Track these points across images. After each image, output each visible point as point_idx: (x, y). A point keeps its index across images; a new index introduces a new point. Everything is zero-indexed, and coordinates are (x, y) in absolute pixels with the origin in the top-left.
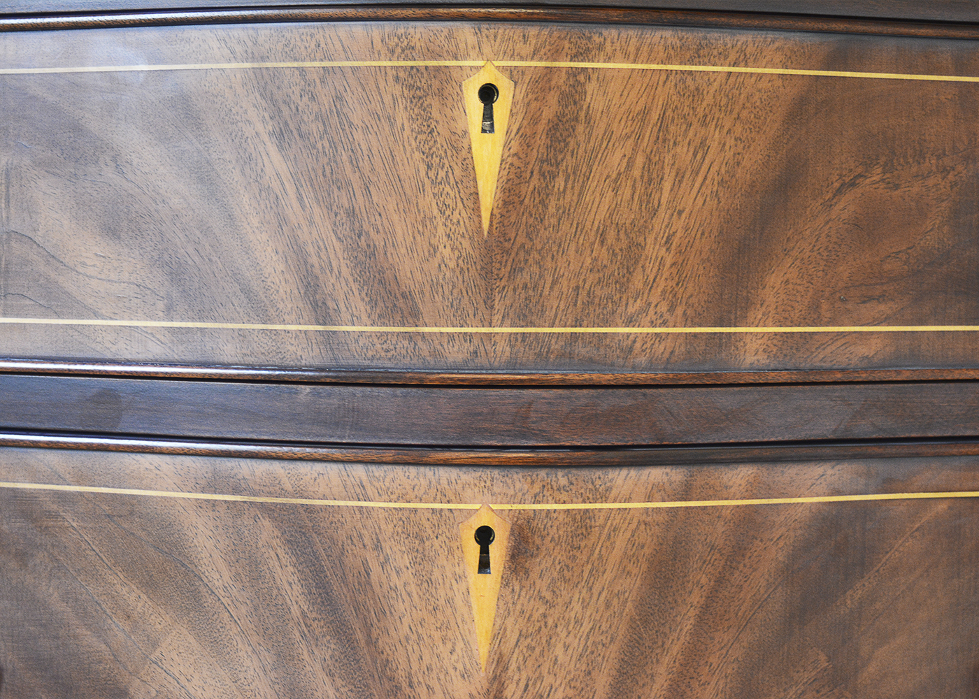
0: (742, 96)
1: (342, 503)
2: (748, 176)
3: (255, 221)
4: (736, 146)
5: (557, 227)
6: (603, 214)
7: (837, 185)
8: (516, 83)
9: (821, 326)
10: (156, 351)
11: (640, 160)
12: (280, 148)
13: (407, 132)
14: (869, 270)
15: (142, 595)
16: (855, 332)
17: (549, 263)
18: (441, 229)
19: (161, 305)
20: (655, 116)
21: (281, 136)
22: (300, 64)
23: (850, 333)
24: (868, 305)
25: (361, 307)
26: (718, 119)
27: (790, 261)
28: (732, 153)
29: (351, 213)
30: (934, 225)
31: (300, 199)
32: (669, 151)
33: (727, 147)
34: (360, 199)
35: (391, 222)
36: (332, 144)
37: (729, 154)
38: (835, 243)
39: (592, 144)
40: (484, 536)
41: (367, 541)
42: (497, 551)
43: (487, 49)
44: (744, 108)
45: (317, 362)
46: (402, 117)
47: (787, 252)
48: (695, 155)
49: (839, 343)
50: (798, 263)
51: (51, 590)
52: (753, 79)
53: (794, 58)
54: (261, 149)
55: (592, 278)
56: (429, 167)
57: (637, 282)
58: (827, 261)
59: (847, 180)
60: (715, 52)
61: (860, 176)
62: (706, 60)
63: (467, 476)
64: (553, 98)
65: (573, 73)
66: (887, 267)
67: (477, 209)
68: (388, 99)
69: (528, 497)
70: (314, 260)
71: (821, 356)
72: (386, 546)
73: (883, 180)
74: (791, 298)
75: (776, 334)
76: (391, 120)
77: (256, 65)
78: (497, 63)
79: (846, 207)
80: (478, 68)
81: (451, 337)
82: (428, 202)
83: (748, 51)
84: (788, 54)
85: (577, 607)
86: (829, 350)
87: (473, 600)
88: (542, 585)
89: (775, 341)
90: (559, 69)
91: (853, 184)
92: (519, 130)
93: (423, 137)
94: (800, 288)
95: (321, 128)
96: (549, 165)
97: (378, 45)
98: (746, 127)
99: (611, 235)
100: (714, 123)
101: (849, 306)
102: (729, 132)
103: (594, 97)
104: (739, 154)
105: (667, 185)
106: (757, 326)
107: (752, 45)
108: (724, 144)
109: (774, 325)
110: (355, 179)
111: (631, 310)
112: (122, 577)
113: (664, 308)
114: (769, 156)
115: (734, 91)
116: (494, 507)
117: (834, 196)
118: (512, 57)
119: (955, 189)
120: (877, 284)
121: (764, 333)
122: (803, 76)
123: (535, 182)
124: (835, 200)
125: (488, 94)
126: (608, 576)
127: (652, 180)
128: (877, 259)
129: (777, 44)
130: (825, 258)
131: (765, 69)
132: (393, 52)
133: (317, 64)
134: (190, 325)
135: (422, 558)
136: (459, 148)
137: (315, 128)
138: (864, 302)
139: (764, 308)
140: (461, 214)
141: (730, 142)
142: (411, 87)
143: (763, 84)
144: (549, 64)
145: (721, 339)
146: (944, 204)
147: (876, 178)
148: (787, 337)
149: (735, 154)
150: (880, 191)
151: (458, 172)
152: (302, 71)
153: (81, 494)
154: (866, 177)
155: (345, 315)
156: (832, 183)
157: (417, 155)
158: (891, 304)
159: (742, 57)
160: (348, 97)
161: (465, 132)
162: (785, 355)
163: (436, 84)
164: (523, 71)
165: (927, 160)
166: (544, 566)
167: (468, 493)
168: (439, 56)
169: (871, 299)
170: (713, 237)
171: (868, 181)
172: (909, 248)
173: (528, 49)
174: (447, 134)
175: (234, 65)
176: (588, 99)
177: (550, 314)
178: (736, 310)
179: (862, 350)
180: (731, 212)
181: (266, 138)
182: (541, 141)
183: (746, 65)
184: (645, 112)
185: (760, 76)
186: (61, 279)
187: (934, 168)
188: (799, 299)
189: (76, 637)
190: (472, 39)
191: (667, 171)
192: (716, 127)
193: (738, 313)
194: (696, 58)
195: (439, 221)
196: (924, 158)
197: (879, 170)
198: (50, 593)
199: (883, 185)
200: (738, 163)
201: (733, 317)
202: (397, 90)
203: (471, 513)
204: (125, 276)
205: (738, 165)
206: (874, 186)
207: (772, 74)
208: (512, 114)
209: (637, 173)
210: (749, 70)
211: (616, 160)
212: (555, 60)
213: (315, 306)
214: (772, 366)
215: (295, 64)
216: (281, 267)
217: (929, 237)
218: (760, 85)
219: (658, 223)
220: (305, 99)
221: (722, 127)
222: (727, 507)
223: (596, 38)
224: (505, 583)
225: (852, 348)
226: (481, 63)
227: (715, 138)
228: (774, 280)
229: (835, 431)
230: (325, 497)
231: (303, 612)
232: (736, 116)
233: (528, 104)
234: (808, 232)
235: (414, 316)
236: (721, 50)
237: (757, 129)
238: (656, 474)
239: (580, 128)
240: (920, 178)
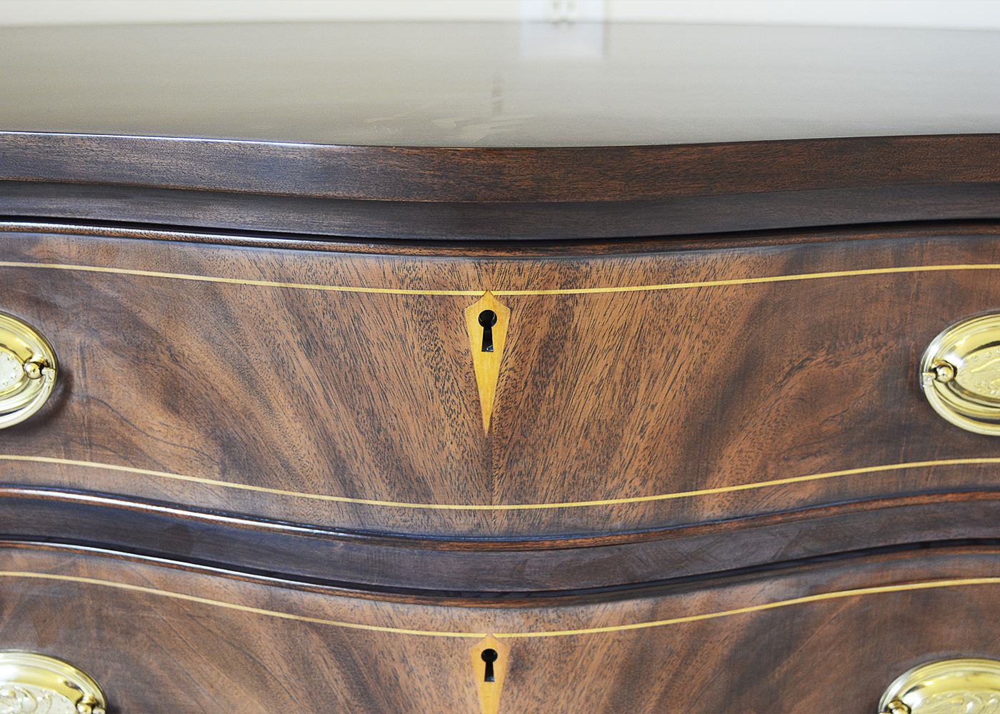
0: (710, 306)
1: (374, 628)
2: (712, 371)
3: (290, 413)
4: (703, 347)
5: (547, 427)
6: (586, 415)
7: (787, 369)
8: (512, 310)
9: (767, 481)
10: (215, 502)
11: (620, 367)
12: (308, 356)
13: (417, 350)
14: (810, 433)
15: (221, 673)
16: (794, 482)
17: (540, 455)
18: (448, 430)
19: (216, 468)
20: (633, 330)
21: (309, 347)
22: (322, 287)
23: (791, 484)
24: (806, 460)
25: (382, 487)
26: (689, 327)
27: (745, 434)
28: (700, 354)
29: (371, 413)
30: (866, 391)
31: (328, 400)
32: (645, 358)
33: (696, 349)
34: (379, 403)
35: (406, 423)
36: (353, 355)
37: (697, 355)
38: (783, 415)
39: (578, 357)
40: (489, 656)
41: (395, 655)
42: (498, 666)
43: (486, 281)
44: (711, 315)
45: (347, 526)
46: (412, 337)
47: (742, 428)
48: (667, 359)
49: (781, 492)
50: (751, 435)
51: (151, 660)
52: (721, 289)
53: (756, 269)
54: (292, 356)
55: (576, 464)
56: (437, 379)
57: (616, 464)
58: (775, 430)
59: (796, 364)
60: (688, 271)
61: (808, 359)
62: (680, 279)
63: (475, 614)
64: (544, 321)
65: (562, 299)
66: (825, 429)
67: (478, 413)
68: (399, 322)
69: (524, 628)
70: (341, 447)
71: (765, 504)
72: (411, 661)
73: (826, 360)
74: (743, 463)
75: (729, 492)
76: (403, 340)
77: (283, 285)
78: (495, 293)
79: (795, 385)
80: (479, 297)
81: (458, 512)
82: (437, 407)
83: (717, 267)
84: (752, 265)
85: (563, 702)
86: (772, 498)
87: (480, 699)
88: (536, 689)
89: (729, 498)
90: (550, 296)
91: (801, 367)
92: (514, 348)
93: (432, 354)
94: (752, 455)
95: (342, 342)
96: (541, 376)
97: (390, 276)
98: (712, 331)
99: (594, 429)
100: (685, 331)
101: (792, 463)
102: (698, 336)
103: (581, 319)
104: (705, 354)
105: (643, 386)
106: (714, 488)
107: (721, 261)
108: (693, 347)
109: (729, 485)
110: (373, 385)
111: (609, 486)
112: (204, 659)
113: (637, 482)
114: (731, 353)
115: (703, 302)
116: (497, 636)
117: (785, 379)
118: (508, 288)
119: (886, 360)
120: (815, 443)
121: (720, 493)
122: (764, 283)
123: (528, 391)
124: (785, 382)
125: (487, 319)
126: (588, 680)
127: (630, 383)
128: (818, 423)
129: (743, 259)
130: (774, 428)
131: (732, 281)
132: (403, 282)
133: (336, 288)
134: (242, 486)
135: (439, 671)
136: (463, 364)
137: (337, 342)
138: (803, 458)
139: (720, 474)
140: (465, 417)
141: (698, 344)
142: (419, 312)
143: (728, 294)
144: (541, 292)
145: (684, 501)
146: (875, 374)
147: (821, 359)
148: (739, 494)
149: (702, 355)
150: (823, 369)
151: (461, 383)
152: (323, 292)
153: (167, 597)
154: (812, 360)
155: (369, 492)
156: (783, 368)
157: (426, 369)
158: (825, 457)
159: (712, 273)
160: (365, 318)
161: (468, 351)
162: (737, 507)
163: (441, 310)
164: (518, 299)
165: (864, 339)
166: (537, 677)
167: (476, 626)
168: (444, 287)
169: (809, 455)
170: (680, 423)
171: (814, 362)
172: (843, 412)
173: (522, 281)
174: (452, 352)
175: (264, 283)
176: (575, 321)
177: (541, 494)
178: (697, 478)
179: (800, 495)
180: (697, 402)
181: (295, 346)
182: (533, 357)
183: (715, 279)
184: (626, 326)
185: (727, 287)
186: (134, 438)
187: (870, 346)
188: (750, 463)
189: (173, 694)
190: (472, 273)
191: (643, 374)
192: (687, 333)
193: (699, 480)
194: (673, 277)
195: (447, 422)
196: (862, 339)
197: (824, 353)
198: (152, 662)
199: (825, 364)
200: (705, 362)
201: (694, 483)
202: (408, 314)
203: (478, 640)
204: (186, 442)
205: (704, 363)
206: (819, 366)
207: (737, 285)
208: (508, 336)
209: (617, 378)
210: (717, 283)
211: (599, 369)
212: (546, 289)
213: (343, 482)
214: (725, 516)
215: (317, 287)
216: (314, 451)
217: (860, 401)
218: (726, 295)
219: (635, 417)
220: (328, 317)
221: (692, 333)
222: (685, 623)
223: (583, 268)
224: (506, 687)
225: (791, 495)
226: (481, 293)
227: (685, 342)
228: (731, 451)
229: (773, 558)
230: (360, 623)
231: (347, 701)
232: (704, 323)
233: (523, 326)
234: (761, 410)
235: (427, 496)
236: (693, 268)
237: (722, 332)
238: (628, 605)
239: (568, 345)
240: (858, 355)
